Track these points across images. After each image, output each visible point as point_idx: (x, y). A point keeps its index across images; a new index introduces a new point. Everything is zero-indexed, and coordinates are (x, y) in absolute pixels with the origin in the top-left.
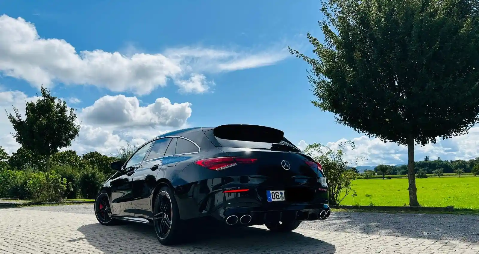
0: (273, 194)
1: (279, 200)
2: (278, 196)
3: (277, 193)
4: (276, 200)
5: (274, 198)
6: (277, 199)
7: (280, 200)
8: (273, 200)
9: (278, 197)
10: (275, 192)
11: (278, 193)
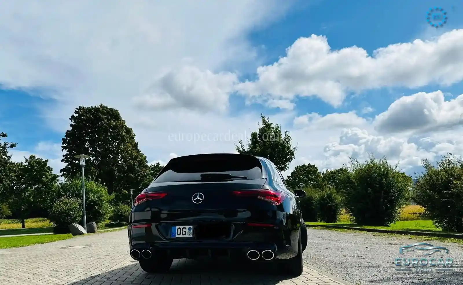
0: (179, 230)
2: (185, 232)
4: (181, 236)
5: (179, 233)
6: (183, 235)
7: (187, 236)
8: (177, 236)
9: (184, 233)
10: (181, 227)
11: (186, 228)
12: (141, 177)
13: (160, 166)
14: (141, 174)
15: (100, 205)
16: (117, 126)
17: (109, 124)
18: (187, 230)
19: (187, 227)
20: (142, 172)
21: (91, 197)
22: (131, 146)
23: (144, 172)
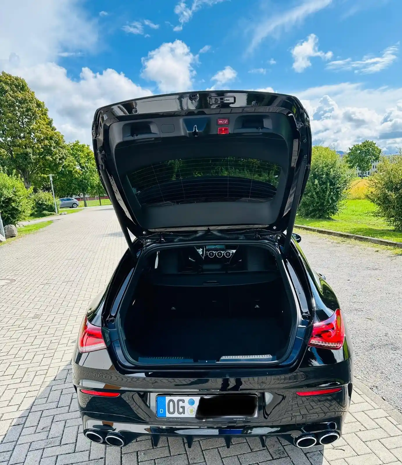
0: (171, 403)
1: (182, 416)
2: (183, 408)
3: (181, 403)
4: (176, 415)
5: (171, 410)
7: (186, 415)
8: (168, 415)
9: (181, 410)
10: (176, 399)
11: (183, 401)
12: (60, 159)
13: (79, 144)
14: (59, 156)
15: (18, 202)
16: (26, 100)
17: (16, 98)
18: (186, 405)
19: (187, 399)
20: (60, 153)
21: (5, 193)
22: (45, 123)
23: (62, 154)
